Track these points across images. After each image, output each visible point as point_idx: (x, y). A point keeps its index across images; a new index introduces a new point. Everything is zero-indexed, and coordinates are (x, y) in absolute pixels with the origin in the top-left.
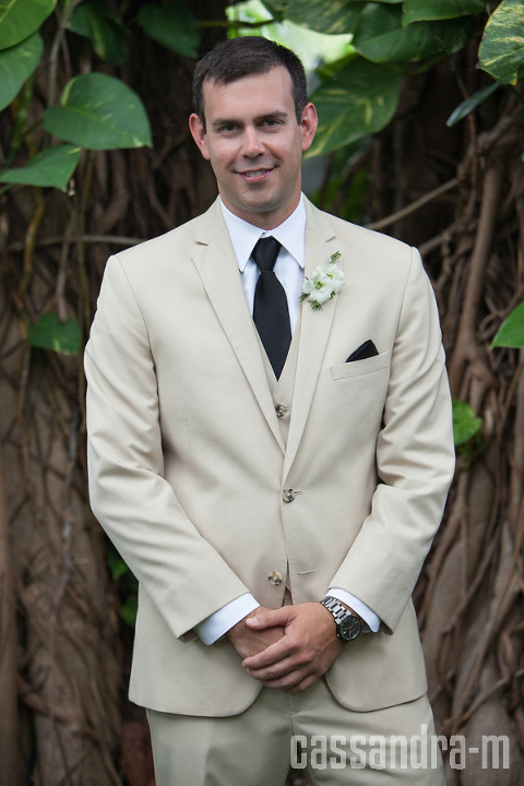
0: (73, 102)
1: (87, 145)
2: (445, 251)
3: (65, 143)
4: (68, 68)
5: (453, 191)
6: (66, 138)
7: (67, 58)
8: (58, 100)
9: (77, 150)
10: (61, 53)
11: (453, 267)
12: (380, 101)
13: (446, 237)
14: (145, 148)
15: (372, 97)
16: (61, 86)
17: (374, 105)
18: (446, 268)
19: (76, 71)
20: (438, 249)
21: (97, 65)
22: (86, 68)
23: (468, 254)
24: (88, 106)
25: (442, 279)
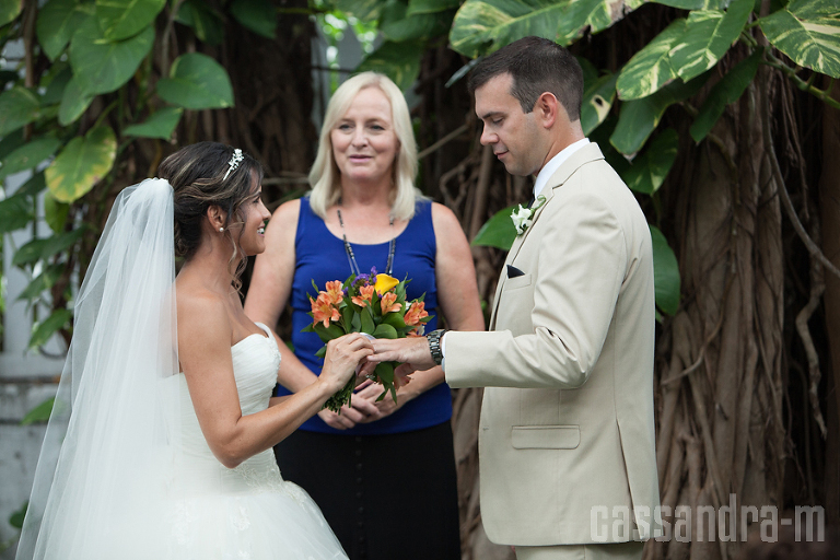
0: (179, 74)
1: (185, 107)
2: (461, 178)
3: (172, 106)
4: (177, 50)
5: (466, 133)
6: (173, 102)
7: (175, 43)
8: (168, 72)
9: (178, 110)
10: (170, 39)
11: (467, 190)
12: (408, 68)
13: (461, 168)
14: (229, 108)
15: (402, 66)
16: (171, 61)
17: (404, 73)
18: (462, 191)
19: (182, 51)
20: (456, 177)
21: (199, 47)
22: (191, 49)
23: (476, 181)
24: (189, 77)
25: (459, 200)
